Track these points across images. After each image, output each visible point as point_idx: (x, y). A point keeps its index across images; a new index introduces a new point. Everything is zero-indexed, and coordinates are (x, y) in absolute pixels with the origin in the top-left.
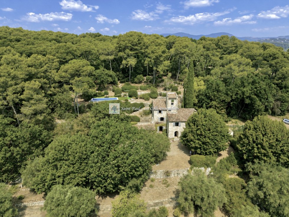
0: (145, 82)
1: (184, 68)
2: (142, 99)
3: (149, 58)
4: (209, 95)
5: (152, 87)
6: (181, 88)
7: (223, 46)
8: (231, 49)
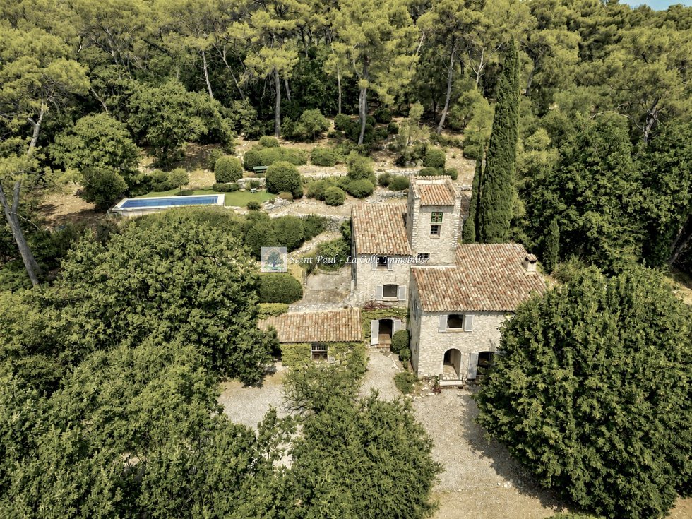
0: (331, 136)
1: (467, 88)
2: (318, 202)
3: (343, 41)
4: (575, 189)
5: (353, 153)
6: (454, 157)
7: (581, 19)
8: (603, 30)
